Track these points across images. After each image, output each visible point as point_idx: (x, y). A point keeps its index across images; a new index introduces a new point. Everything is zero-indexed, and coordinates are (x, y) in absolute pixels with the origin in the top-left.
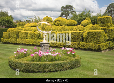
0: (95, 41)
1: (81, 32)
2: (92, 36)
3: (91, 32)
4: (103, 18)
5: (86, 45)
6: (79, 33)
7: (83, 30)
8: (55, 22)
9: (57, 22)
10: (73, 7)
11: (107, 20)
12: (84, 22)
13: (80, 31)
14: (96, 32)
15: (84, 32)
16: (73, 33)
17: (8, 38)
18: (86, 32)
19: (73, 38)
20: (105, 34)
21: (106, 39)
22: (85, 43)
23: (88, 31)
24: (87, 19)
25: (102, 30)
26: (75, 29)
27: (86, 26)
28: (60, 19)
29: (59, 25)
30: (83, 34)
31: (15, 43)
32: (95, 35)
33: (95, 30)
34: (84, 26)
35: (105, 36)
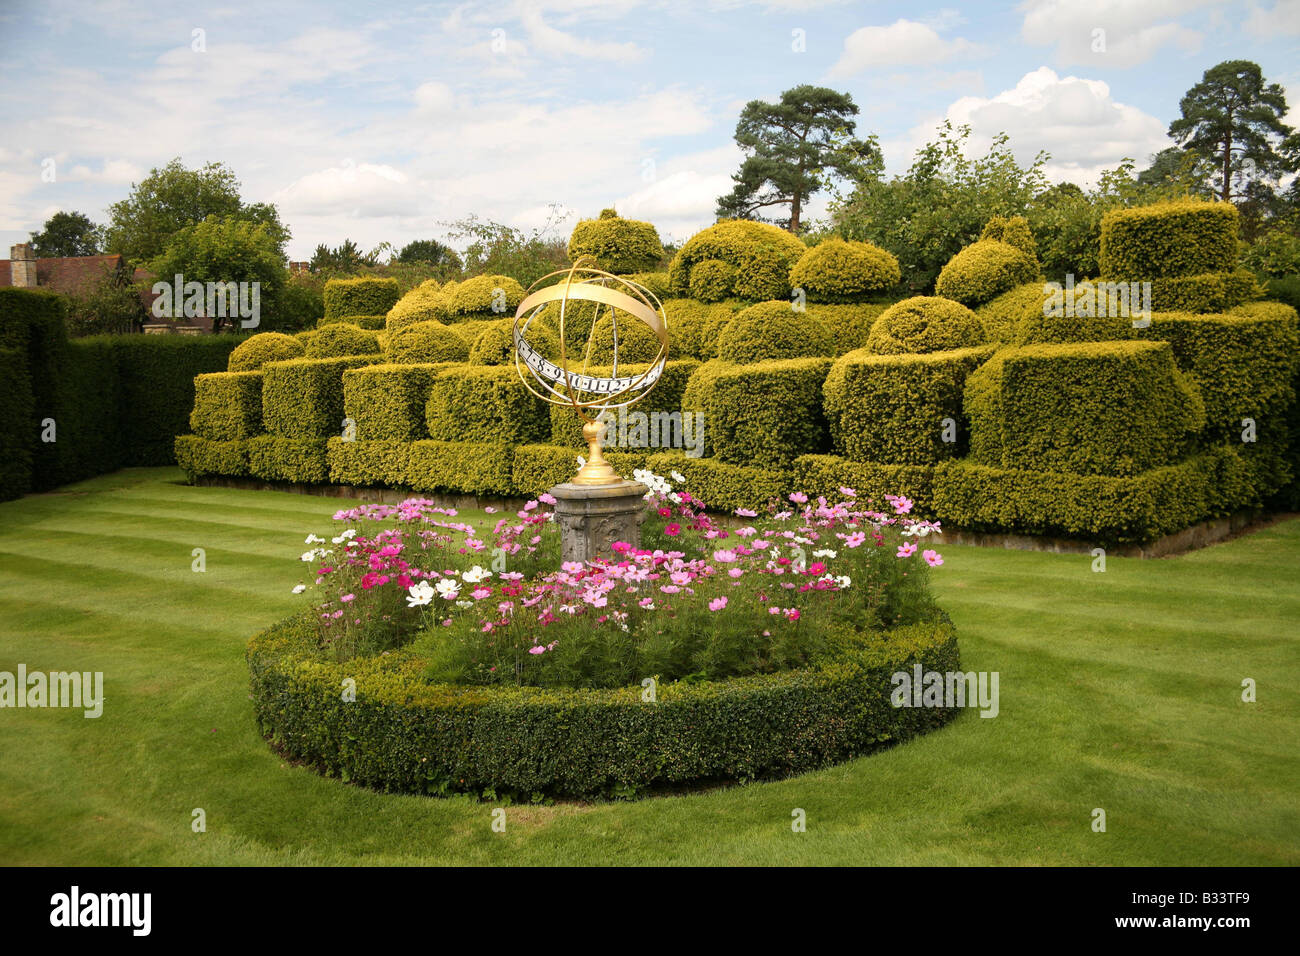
0: (1082, 453)
1: (949, 364)
2: (1051, 397)
3: (1041, 363)
4: (1153, 221)
5: (996, 488)
6: (930, 370)
7: (964, 340)
8: (688, 263)
9: (706, 264)
10: (854, 110)
11: (1191, 238)
12: (971, 260)
13: (939, 357)
14: (1091, 362)
15: (971, 364)
16: (868, 370)
17: (241, 431)
18: (995, 365)
19: (870, 421)
20: (1176, 372)
21: (1193, 428)
22: (989, 470)
23: (1011, 353)
24: (997, 234)
25: (1148, 344)
26: (886, 337)
27: (997, 306)
28: (735, 231)
29: (728, 294)
30: (961, 378)
31: (304, 477)
32: (1076, 390)
33: (1082, 339)
34: (973, 303)
35: (1181, 399)
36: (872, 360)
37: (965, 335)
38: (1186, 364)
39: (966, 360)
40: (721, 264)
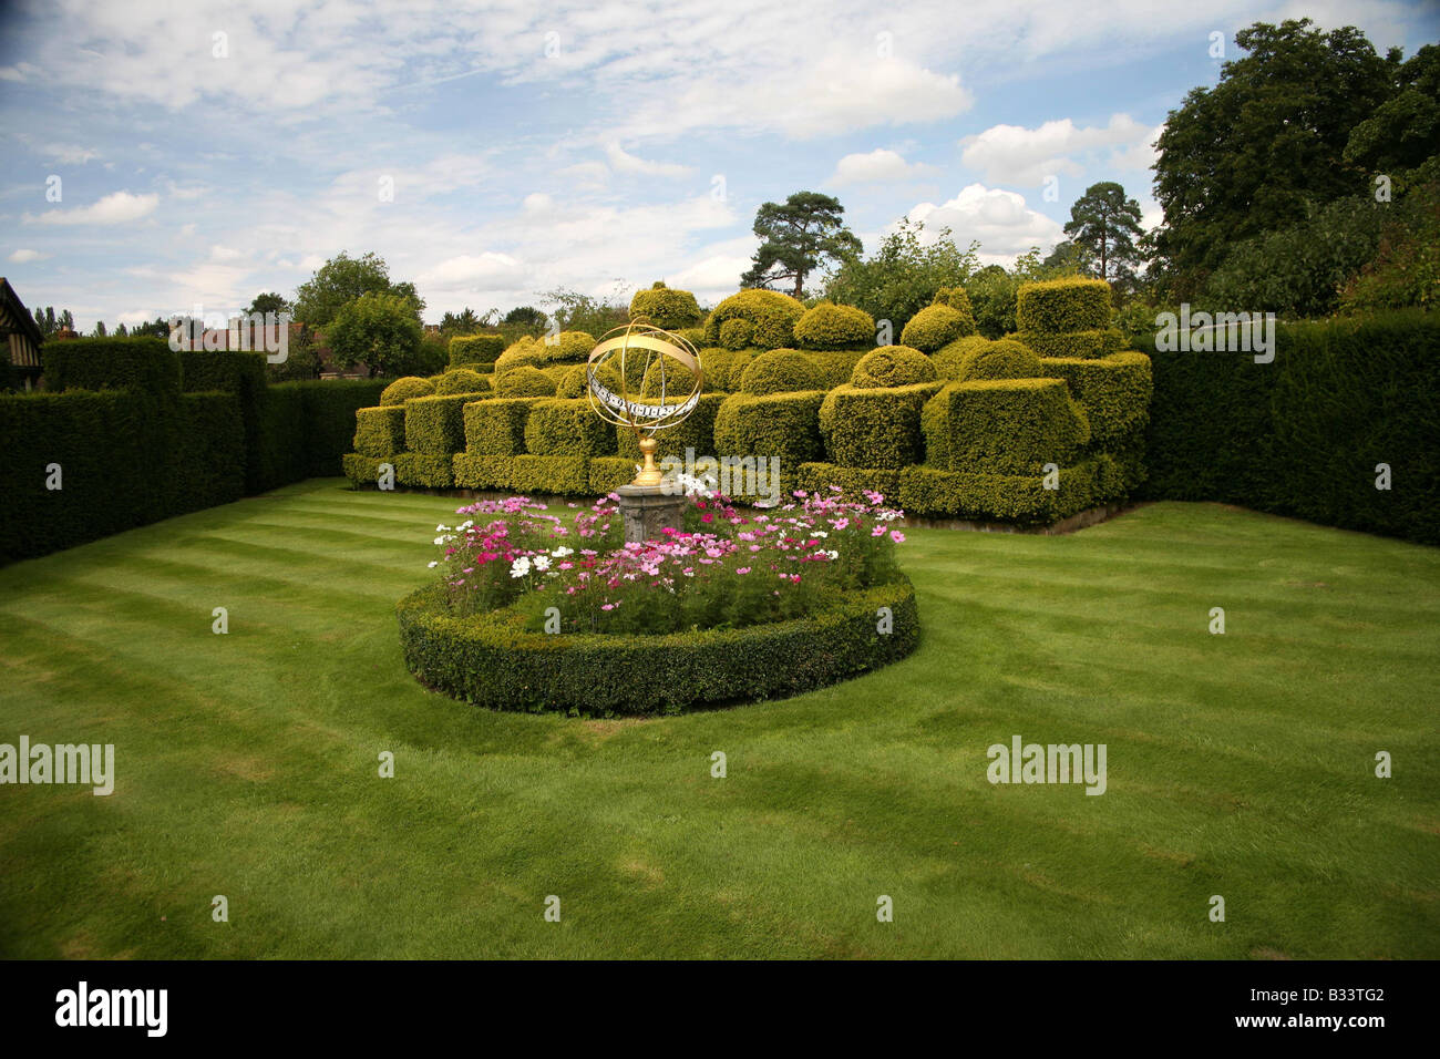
0: (1006, 460)
1: (911, 395)
2: (983, 419)
3: (976, 394)
4: (1053, 292)
5: (944, 486)
6: (897, 399)
7: (921, 378)
8: (718, 321)
9: (732, 322)
10: (841, 210)
11: (1079, 305)
12: (923, 319)
13: (903, 390)
14: (1011, 393)
15: (927, 395)
16: (852, 399)
18: (944, 395)
19: (853, 437)
20: (1070, 401)
21: (1082, 442)
22: (939, 473)
23: (954, 387)
24: (945, 300)
25: (1051, 381)
26: (864, 375)
27: (944, 352)
28: (754, 296)
29: (748, 344)
30: (919, 405)
32: (1002, 414)
33: (1005, 376)
34: (927, 351)
35: (1073, 420)
36: (855, 392)
37: (922, 374)
38: (1077, 395)
39: (923, 392)
40: (743, 321)
